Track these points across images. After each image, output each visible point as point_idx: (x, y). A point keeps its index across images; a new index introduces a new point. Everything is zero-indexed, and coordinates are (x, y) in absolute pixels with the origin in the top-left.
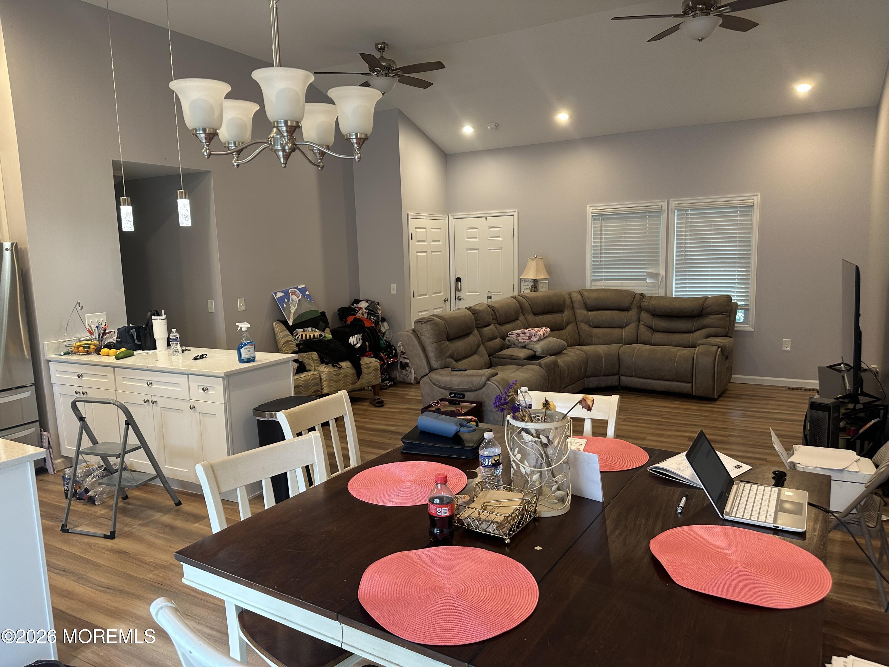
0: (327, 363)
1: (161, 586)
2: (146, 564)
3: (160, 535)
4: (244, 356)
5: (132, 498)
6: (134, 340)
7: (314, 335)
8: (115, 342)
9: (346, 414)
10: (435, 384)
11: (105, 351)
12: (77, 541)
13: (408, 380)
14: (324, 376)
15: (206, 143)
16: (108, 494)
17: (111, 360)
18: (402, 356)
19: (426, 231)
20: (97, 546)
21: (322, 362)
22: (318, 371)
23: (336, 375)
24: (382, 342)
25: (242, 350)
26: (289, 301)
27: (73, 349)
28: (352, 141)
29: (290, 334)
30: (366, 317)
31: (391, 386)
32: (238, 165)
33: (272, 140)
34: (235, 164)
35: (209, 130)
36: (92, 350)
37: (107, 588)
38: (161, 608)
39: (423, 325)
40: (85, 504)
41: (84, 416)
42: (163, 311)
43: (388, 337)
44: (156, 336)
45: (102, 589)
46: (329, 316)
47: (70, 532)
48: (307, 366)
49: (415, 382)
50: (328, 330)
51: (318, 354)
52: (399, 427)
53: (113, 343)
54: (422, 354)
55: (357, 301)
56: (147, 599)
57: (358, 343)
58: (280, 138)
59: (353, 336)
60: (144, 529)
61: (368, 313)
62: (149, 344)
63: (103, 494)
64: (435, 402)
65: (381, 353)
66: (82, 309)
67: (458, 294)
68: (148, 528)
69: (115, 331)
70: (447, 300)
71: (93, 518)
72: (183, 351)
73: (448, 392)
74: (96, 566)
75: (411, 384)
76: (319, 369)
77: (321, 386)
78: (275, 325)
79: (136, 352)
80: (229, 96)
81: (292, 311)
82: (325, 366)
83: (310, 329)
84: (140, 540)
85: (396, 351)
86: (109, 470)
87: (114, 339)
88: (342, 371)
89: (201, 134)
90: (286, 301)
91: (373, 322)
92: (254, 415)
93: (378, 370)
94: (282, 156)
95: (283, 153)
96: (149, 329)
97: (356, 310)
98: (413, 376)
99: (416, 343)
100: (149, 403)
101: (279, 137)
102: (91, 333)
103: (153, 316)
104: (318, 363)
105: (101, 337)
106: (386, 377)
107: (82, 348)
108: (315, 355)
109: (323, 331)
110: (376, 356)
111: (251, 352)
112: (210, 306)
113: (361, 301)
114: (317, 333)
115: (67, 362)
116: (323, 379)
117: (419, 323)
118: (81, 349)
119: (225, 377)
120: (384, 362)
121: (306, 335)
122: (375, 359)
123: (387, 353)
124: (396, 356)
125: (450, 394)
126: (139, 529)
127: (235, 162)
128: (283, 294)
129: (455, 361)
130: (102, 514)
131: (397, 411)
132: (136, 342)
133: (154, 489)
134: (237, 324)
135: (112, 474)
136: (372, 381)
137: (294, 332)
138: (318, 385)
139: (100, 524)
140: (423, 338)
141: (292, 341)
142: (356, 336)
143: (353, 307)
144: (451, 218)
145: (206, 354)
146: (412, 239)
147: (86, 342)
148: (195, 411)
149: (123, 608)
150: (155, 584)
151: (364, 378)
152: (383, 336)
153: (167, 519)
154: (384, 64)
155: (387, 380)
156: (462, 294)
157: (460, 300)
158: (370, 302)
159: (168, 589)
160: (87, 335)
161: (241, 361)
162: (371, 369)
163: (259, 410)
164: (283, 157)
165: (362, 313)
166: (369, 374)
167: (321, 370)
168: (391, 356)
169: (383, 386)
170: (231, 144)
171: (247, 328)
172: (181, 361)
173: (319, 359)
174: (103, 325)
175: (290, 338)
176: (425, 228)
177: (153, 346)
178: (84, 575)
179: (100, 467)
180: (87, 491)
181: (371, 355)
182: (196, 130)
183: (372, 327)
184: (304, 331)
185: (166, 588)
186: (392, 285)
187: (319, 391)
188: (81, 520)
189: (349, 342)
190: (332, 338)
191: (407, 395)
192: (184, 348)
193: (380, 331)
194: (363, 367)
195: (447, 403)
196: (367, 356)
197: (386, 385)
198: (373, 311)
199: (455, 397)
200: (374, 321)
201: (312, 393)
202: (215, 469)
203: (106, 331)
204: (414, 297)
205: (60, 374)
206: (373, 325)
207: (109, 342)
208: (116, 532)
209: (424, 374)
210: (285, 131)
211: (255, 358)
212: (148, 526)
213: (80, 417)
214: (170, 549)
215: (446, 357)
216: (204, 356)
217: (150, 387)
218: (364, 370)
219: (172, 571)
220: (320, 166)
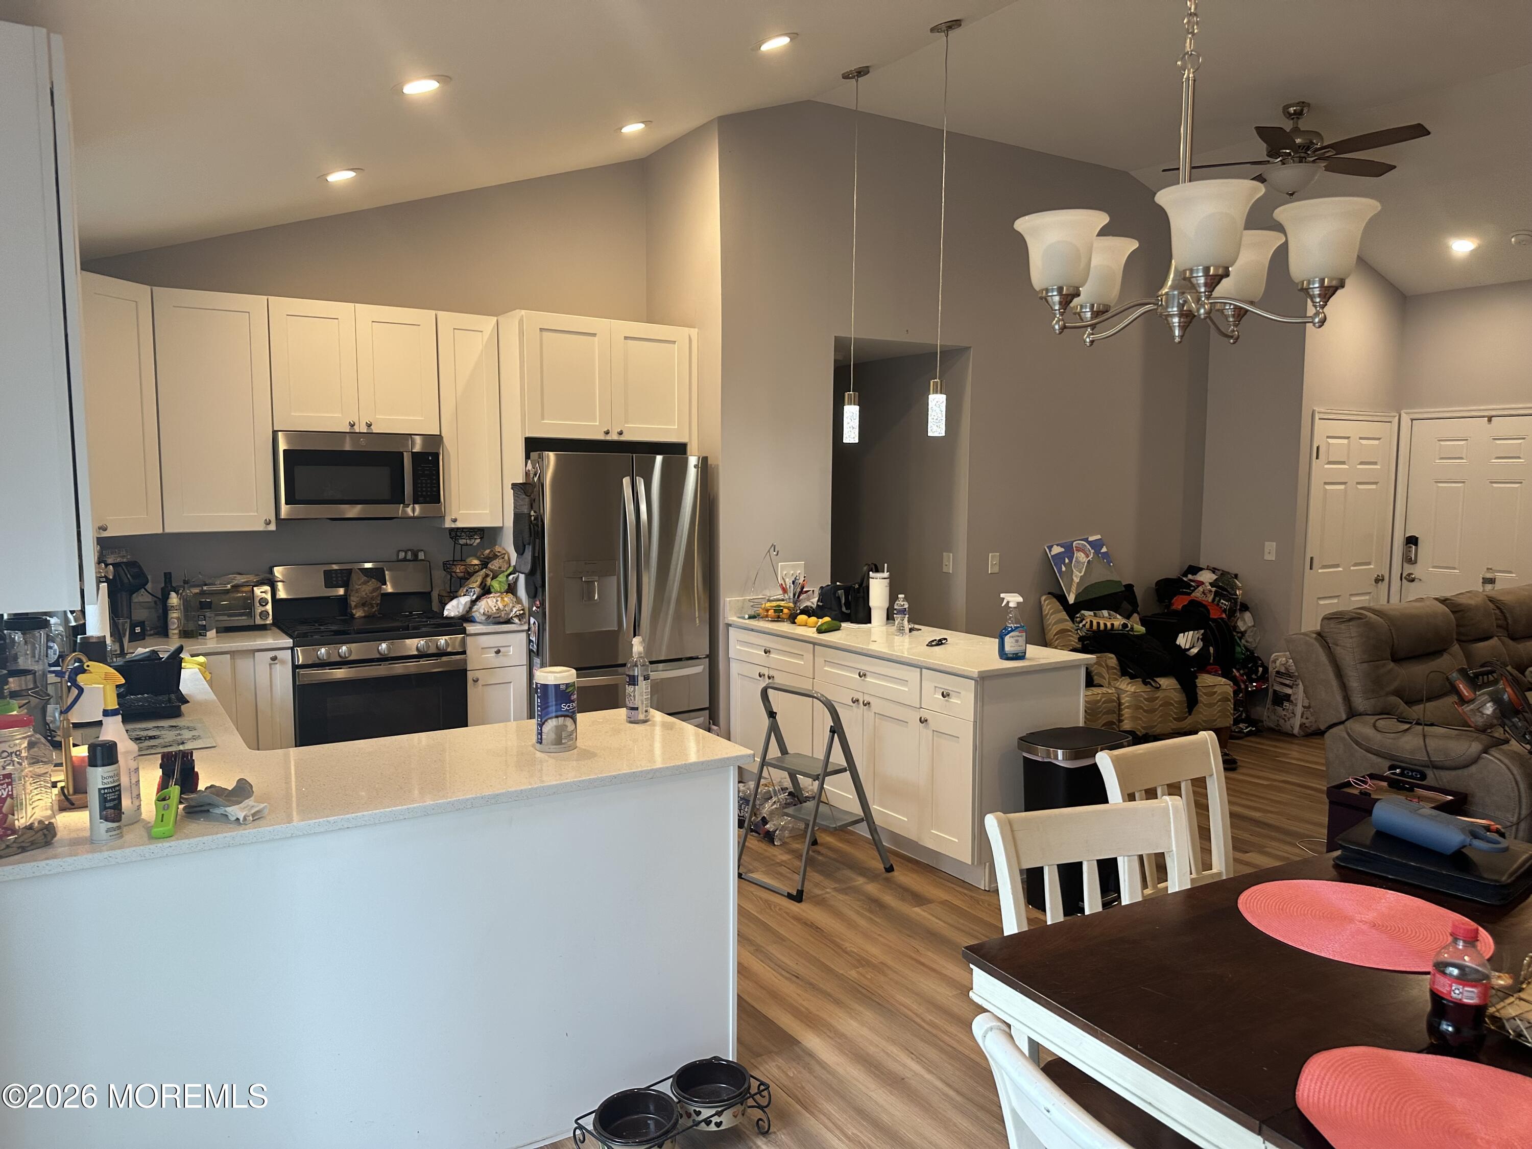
0: (1132, 677)
1: (869, 995)
2: (846, 953)
3: (865, 913)
4: (1008, 648)
5: (822, 845)
6: (841, 607)
7: (1112, 625)
8: (814, 606)
9: (1212, 775)
10: (1357, 743)
11: (802, 618)
12: (753, 894)
13: (1286, 727)
14: (1126, 699)
15: (1059, 310)
16: (791, 831)
17: (811, 633)
18: (1279, 679)
19: (1349, 443)
20: (778, 907)
21: (1124, 673)
22: (1116, 688)
23: (1151, 700)
24: (1238, 649)
25: (1007, 639)
26: (1071, 561)
27: (761, 611)
28: (1311, 293)
29: (1068, 618)
30: (1210, 599)
31: (1250, 734)
32: (1092, 342)
33: (1163, 300)
34: (1088, 340)
35: (1067, 289)
36: (784, 616)
37: (794, 975)
38: (991, 1029)
39: (1343, 626)
40: (761, 841)
41: (774, 711)
42: (886, 565)
43: (1250, 640)
44: (872, 604)
45: (788, 975)
46: (1139, 592)
47: (743, 878)
48: (1095, 677)
49: (1302, 733)
50: (1136, 616)
51: (1117, 658)
52: (1269, 815)
53: (812, 607)
54: (1334, 683)
55: (1195, 570)
56: (851, 1009)
57: (1193, 647)
58: (1178, 296)
59: (1186, 633)
60: (841, 897)
61: (1216, 594)
62: (861, 615)
63: (785, 831)
64: (1356, 779)
65: (1234, 670)
66: (777, 555)
67: (1408, 569)
68: (847, 897)
69: (813, 591)
70: (1383, 580)
71: (772, 865)
72: (911, 630)
73: (1387, 764)
74: (780, 939)
75: (1293, 736)
76: (1117, 685)
77: (1120, 715)
78: (1045, 601)
79: (844, 625)
80: (1103, 232)
81: (1075, 578)
82: (1130, 681)
83: (1105, 613)
84: (837, 914)
85: (1266, 670)
86: (796, 797)
87: (813, 601)
88: (1159, 694)
89: (1053, 297)
90: (1067, 561)
91: (1225, 611)
92: (1019, 748)
93: (1230, 701)
94: (1177, 324)
95: (1180, 320)
96: (864, 592)
97: (1192, 586)
98: (1297, 722)
99: (1323, 658)
100: (858, 704)
101: (1176, 293)
102: (785, 591)
103: (871, 573)
104: (1116, 674)
105: (796, 597)
106: (1241, 715)
107: (773, 611)
108: (1111, 659)
109: (1128, 617)
110: (1226, 674)
111: (1020, 643)
112: (945, 562)
113: (1201, 569)
114: (1118, 621)
115: (752, 630)
116: (1124, 704)
117: (1332, 621)
118: (771, 612)
119: (979, 679)
120: (1239, 686)
121: (1098, 624)
122: (1224, 680)
123: (1246, 670)
124: (1264, 678)
125: (1392, 768)
126: (833, 896)
127: (1089, 336)
128: (1063, 550)
129: (1406, 703)
130: (783, 861)
131: (1265, 783)
132: (844, 609)
133: (851, 837)
134: (1002, 595)
135: (801, 803)
136: (1216, 720)
137: (1078, 615)
138: (1114, 712)
139: (781, 874)
140: (1338, 651)
141: (1071, 631)
142: (1191, 633)
143: (1185, 579)
144: (1405, 419)
145: (945, 639)
146: (1317, 458)
147: (778, 603)
148: (927, 727)
149: (817, 1013)
150: (860, 989)
151: (1201, 713)
152: (1240, 639)
153: (872, 888)
154: (1298, 141)
155: (1243, 721)
156: (1416, 571)
157: (1413, 580)
158: (1219, 573)
159: (880, 1002)
160: (778, 593)
161: (1004, 655)
162: (1217, 697)
163: (1029, 740)
164: (1179, 326)
165: (1203, 593)
166: (1211, 705)
167: (1120, 687)
168: (1254, 676)
169: (1235, 732)
170: (1086, 308)
171: (1018, 603)
172: (907, 645)
173: (1118, 668)
174: (801, 581)
175: (1069, 625)
176: (1348, 438)
177: (867, 619)
178: (764, 948)
179: (784, 789)
180: (765, 821)
181: (1216, 671)
182: (1047, 290)
183: (1222, 619)
184: (1095, 615)
185: (877, 1000)
186: (1267, 543)
187: (1114, 723)
188: (756, 864)
189: (1178, 643)
190: (1145, 632)
191: (1285, 755)
192: (912, 626)
193: (1235, 627)
194: (1200, 692)
195: (1385, 784)
196: (1209, 673)
197: (1241, 731)
198: (1226, 590)
199: (1402, 774)
200: (1225, 609)
201: (1103, 726)
202: (1015, 827)
203: (804, 590)
204: (1311, 568)
205: (740, 645)
206: (1224, 616)
207: (806, 606)
208: (804, 893)
209: (1335, 721)
210: (1202, 285)
211: (1025, 653)
212: (846, 894)
213: (770, 712)
214: (881, 939)
215: (1387, 694)
216: (943, 642)
217: (863, 680)
218: (1202, 698)
219: (885, 975)
220: (1232, 337)
